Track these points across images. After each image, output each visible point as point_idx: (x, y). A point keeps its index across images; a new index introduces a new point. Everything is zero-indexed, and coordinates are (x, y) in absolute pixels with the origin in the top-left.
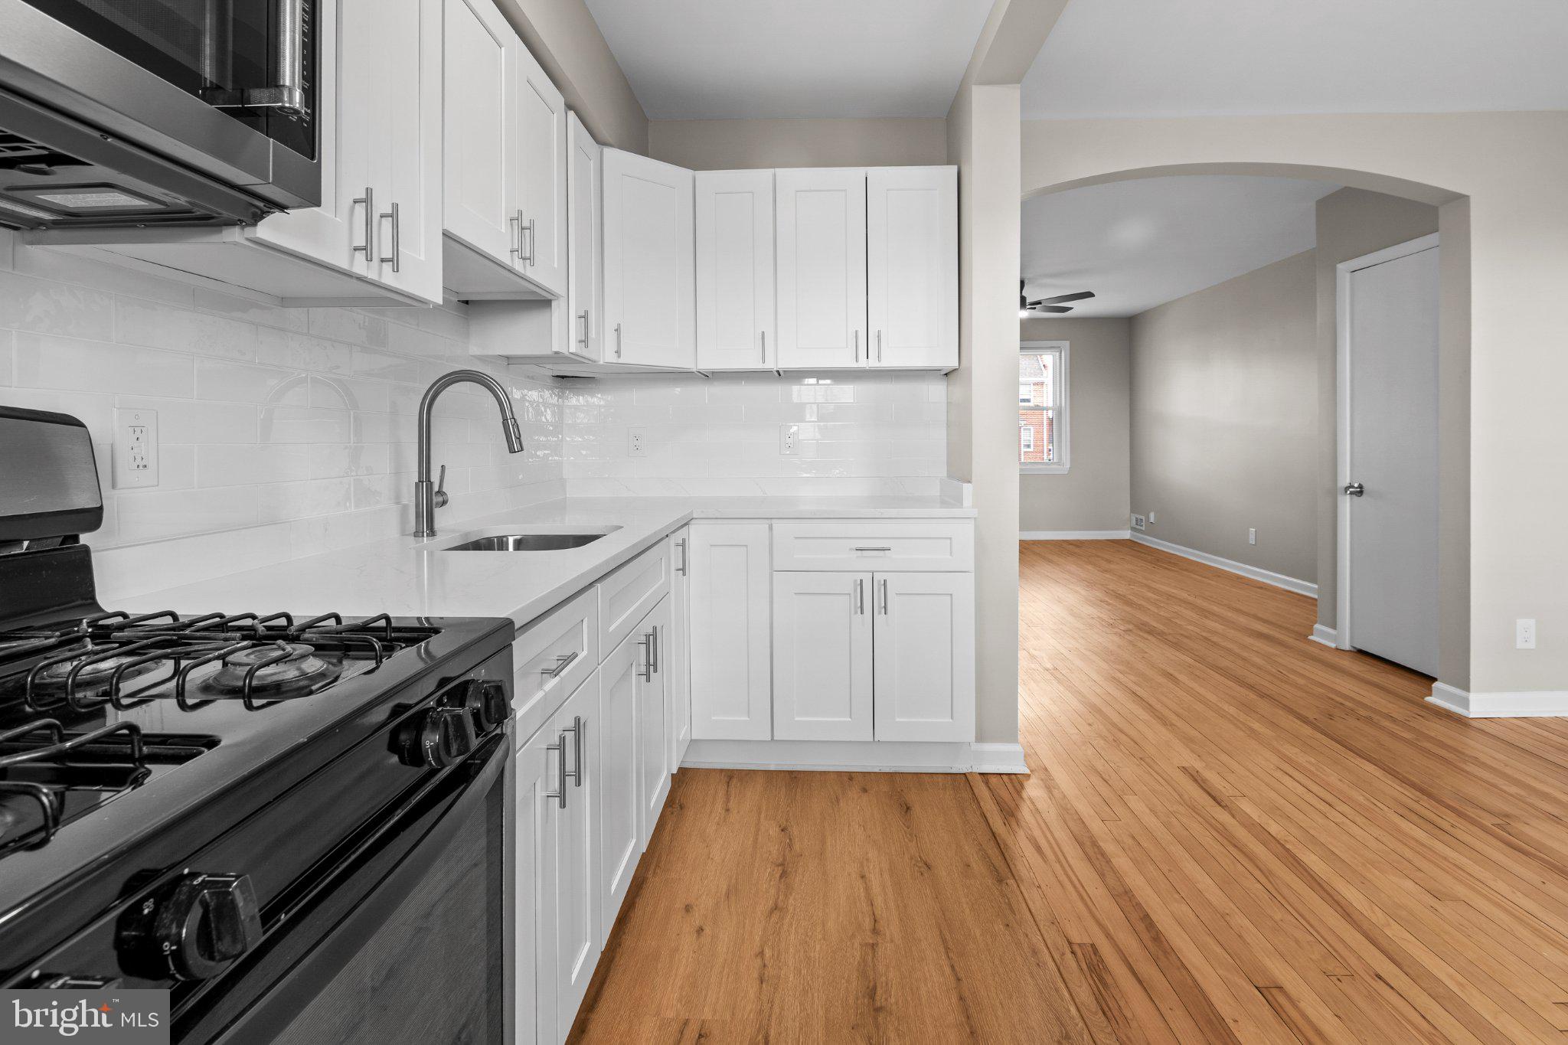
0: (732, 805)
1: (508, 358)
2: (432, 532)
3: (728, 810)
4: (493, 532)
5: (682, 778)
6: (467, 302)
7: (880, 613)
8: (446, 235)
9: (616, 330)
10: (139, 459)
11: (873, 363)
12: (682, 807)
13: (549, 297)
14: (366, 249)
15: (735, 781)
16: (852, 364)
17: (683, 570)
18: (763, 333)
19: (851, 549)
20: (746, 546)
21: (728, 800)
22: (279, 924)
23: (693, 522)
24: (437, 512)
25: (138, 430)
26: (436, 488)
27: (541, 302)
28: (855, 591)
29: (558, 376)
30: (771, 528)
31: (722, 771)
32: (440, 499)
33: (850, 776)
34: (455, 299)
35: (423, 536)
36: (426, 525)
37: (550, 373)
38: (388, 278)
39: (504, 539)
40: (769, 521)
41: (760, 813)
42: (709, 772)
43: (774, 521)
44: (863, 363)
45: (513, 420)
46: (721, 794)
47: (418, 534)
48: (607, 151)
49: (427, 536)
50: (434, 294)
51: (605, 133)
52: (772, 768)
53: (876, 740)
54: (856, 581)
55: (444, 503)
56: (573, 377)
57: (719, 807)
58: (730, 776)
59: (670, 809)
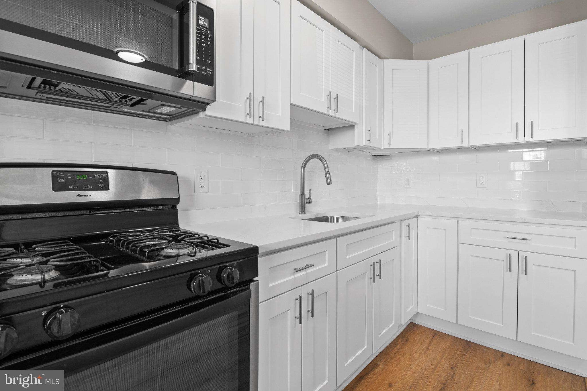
0: (431, 347)
1: (348, 149)
2: (304, 212)
3: (428, 349)
4: (329, 214)
5: (412, 327)
6: (329, 130)
7: (522, 273)
8: (291, 105)
9: (389, 135)
10: (202, 184)
11: (528, 139)
12: (407, 340)
13: (354, 124)
14: (249, 114)
15: (437, 337)
16: (515, 141)
17: (409, 237)
18: (462, 129)
19: (504, 237)
20: (445, 230)
21: (429, 344)
22: (112, 331)
23: (420, 216)
24: (307, 206)
25: (202, 176)
26: (307, 197)
27: (351, 127)
28: (507, 259)
29: (374, 155)
30: (458, 222)
31: (432, 330)
32: (308, 201)
33: (503, 354)
34: (323, 129)
35: (301, 213)
36: (303, 209)
37: (371, 154)
38: (263, 123)
39: (332, 217)
40: (458, 219)
41: (443, 356)
42: (426, 329)
43: (460, 219)
44: (521, 139)
45: (328, 172)
46: (428, 340)
47: (300, 213)
48: (386, 61)
49: (303, 213)
50: (286, 127)
51: (383, 54)
52: (458, 336)
53: (518, 340)
54: (507, 254)
55: (310, 202)
56: (381, 155)
57: (424, 346)
58: (435, 334)
59: (402, 339)
